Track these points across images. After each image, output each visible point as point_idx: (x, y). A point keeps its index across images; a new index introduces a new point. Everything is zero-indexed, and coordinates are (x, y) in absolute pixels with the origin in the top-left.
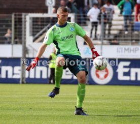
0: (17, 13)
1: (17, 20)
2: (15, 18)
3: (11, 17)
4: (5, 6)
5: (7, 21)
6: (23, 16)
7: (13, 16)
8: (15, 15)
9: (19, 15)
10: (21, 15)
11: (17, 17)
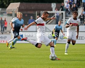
0: (38, 11)
1: (38, 14)
2: (37, 13)
3: (36, 13)
4: (33, 8)
5: (34, 15)
6: (41, 13)
7: (36, 12)
8: (37, 12)
9: (39, 12)
10: (40, 12)
11: (38, 13)
